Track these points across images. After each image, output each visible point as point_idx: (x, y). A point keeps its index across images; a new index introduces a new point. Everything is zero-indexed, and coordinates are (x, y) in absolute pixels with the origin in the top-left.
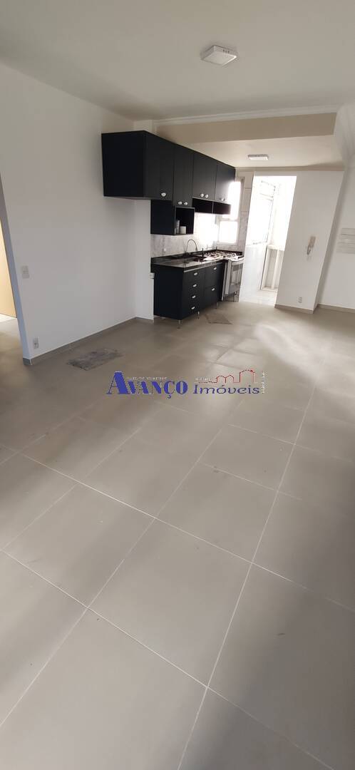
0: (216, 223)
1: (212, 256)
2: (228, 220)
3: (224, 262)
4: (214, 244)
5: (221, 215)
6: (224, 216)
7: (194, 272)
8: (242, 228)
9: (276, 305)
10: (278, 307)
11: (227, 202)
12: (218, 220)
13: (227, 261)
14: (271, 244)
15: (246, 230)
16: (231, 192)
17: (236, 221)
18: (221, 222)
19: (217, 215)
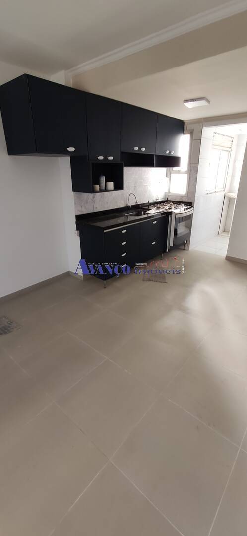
0: (166, 176)
1: (158, 208)
2: (179, 172)
3: (168, 215)
4: (165, 195)
5: (171, 168)
6: (175, 169)
7: (123, 229)
8: (192, 179)
9: (226, 256)
10: (228, 258)
11: (178, 155)
12: (169, 172)
13: (171, 214)
14: (228, 192)
15: (196, 181)
16: (182, 145)
17: (185, 173)
18: (173, 175)
19: (168, 168)
